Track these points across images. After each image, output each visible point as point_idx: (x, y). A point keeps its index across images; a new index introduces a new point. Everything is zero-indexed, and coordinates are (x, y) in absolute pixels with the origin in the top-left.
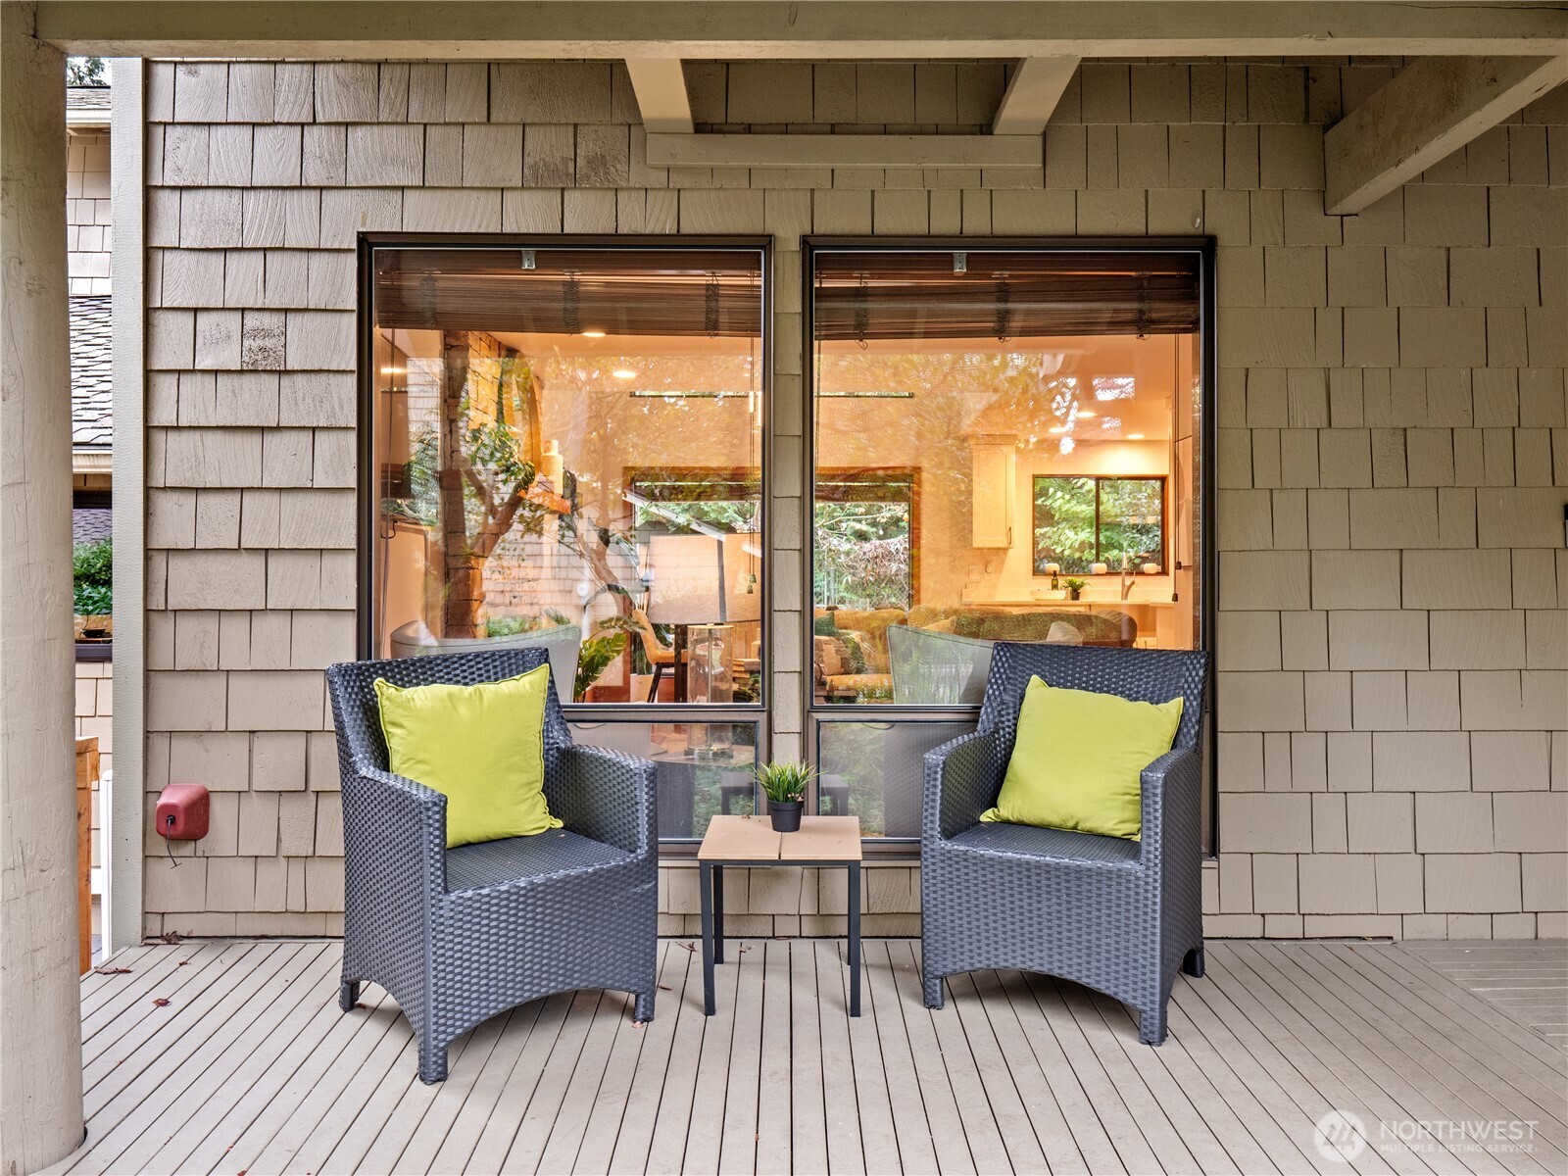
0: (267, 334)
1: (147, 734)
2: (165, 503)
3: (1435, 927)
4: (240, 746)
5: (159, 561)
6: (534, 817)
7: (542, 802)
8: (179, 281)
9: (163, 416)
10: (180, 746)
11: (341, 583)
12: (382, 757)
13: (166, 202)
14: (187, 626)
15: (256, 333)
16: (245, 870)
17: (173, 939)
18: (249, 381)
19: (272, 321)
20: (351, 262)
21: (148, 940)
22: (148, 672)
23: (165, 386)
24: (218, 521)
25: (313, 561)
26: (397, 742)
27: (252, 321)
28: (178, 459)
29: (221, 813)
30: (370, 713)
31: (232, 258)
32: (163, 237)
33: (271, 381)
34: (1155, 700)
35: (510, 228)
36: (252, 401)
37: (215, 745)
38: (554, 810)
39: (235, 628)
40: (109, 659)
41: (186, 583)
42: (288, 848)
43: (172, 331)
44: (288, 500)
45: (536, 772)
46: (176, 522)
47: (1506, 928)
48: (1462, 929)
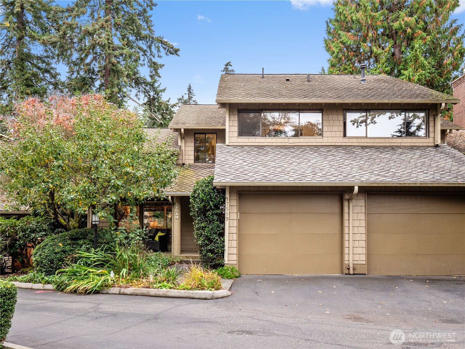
34: (163, 233)
47: (193, 250)
48: (190, 250)
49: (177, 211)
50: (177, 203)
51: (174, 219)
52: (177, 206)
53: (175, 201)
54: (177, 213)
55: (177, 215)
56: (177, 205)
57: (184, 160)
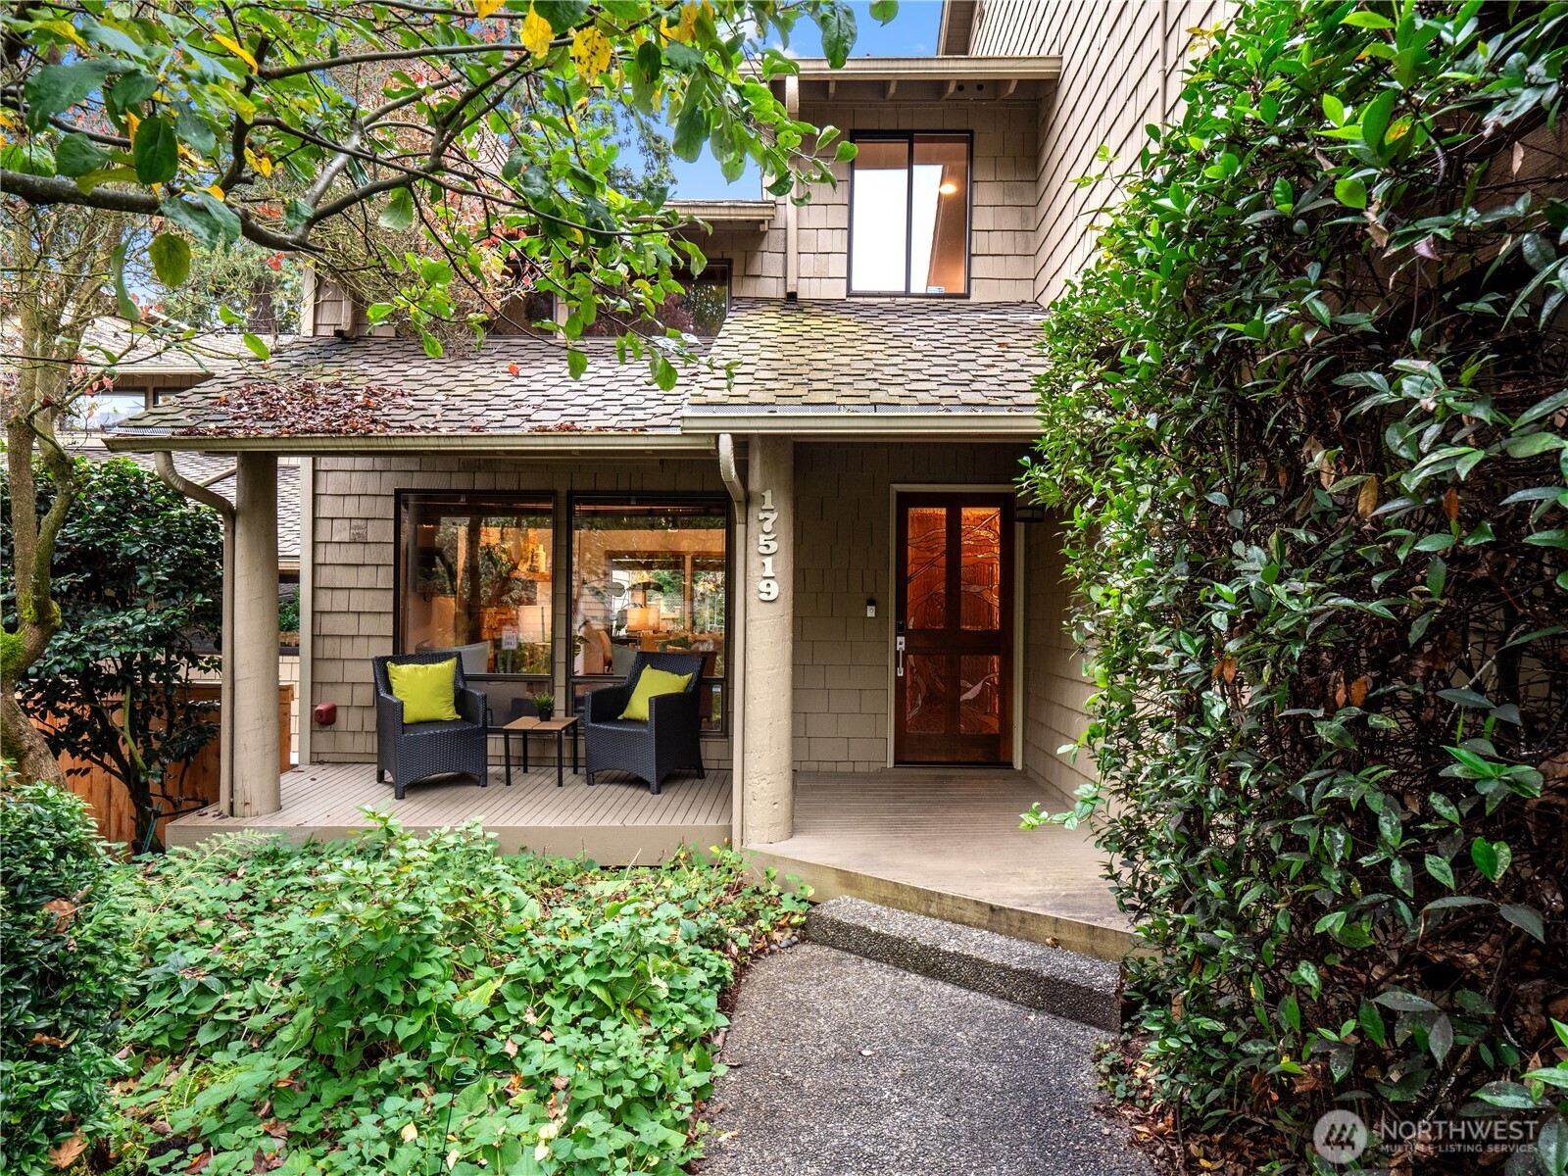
0: (360, 528)
1: (313, 683)
2: (321, 594)
3: (814, 766)
4: (348, 689)
5: (318, 616)
6: (448, 713)
7: (453, 709)
8: (327, 508)
9: (320, 559)
10: (326, 689)
11: (386, 626)
12: (389, 690)
13: (322, 476)
14: (328, 641)
15: (356, 527)
16: (349, 737)
17: (322, 763)
18: (353, 546)
19: (360, 522)
20: (392, 500)
21: (312, 763)
22: (313, 659)
23: (321, 548)
24: (340, 601)
25: (377, 616)
26: (395, 684)
27: (354, 523)
28: (326, 576)
29: (341, 714)
30: (385, 673)
31: (347, 499)
32: (321, 490)
33: (361, 547)
34: (681, 674)
35: (454, 487)
36: (354, 554)
37: (339, 688)
38: (458, 712)
39: (346, 643)
40: (297, 654)
41: (328, 625)
42: (366, 728)
43: (324, 526)
44: (367, 593)
45: (451, 697)
46: (325, 601)
47: (842, 768)
48: (824, 767)
49: (774, 546)
50: (768, 495)
51: (752, 600)
52: (773, 517)
53: (755, 483)
54: (768, 561)
55: (769, 572)
56: (768, 505)
57: (792, 280)
